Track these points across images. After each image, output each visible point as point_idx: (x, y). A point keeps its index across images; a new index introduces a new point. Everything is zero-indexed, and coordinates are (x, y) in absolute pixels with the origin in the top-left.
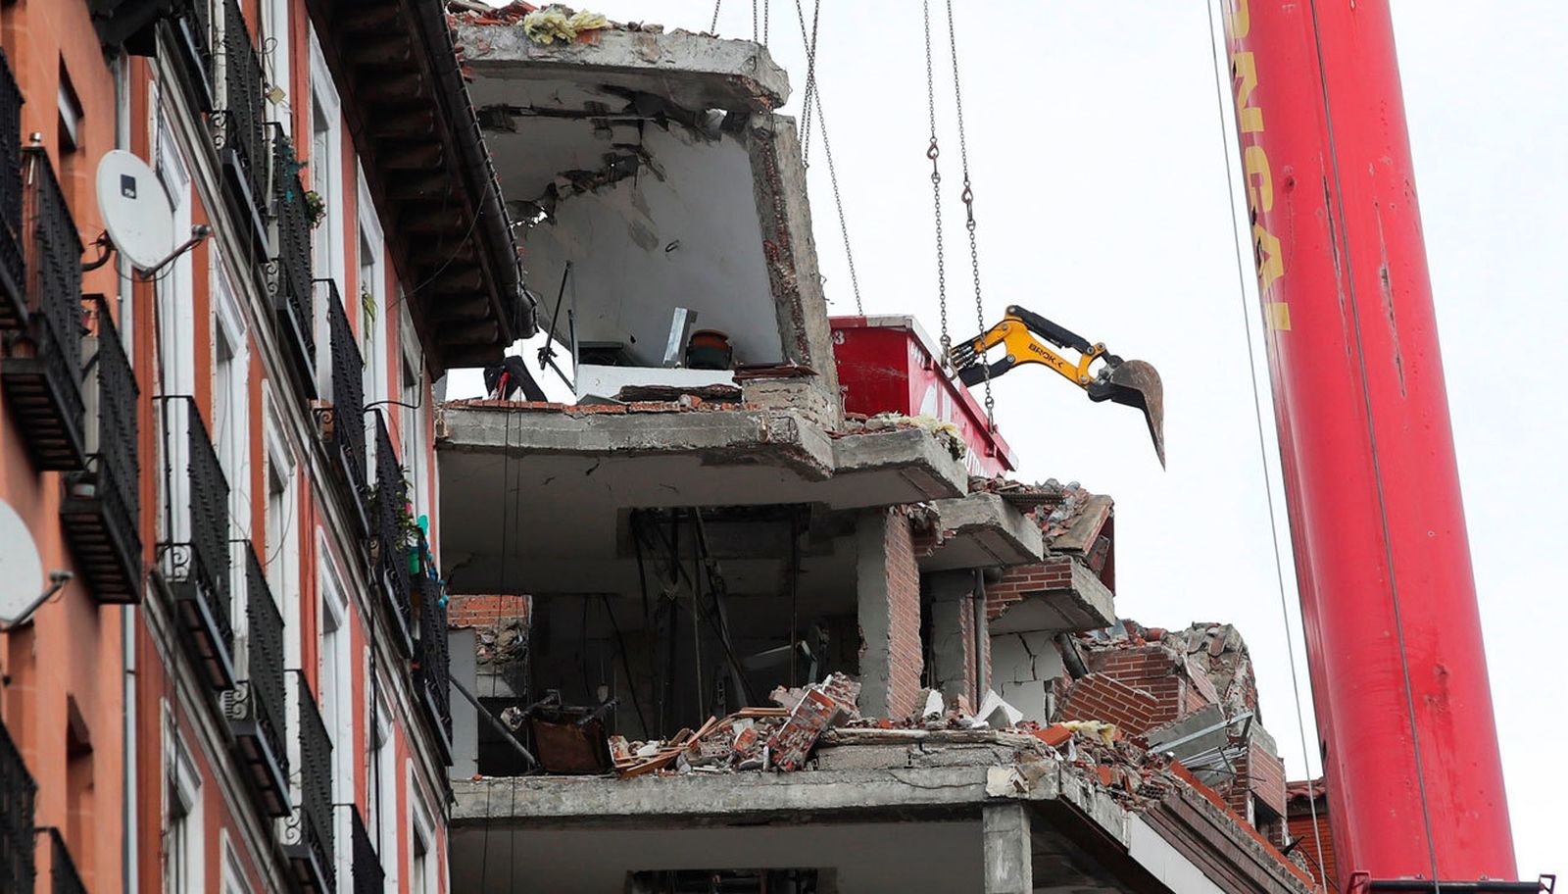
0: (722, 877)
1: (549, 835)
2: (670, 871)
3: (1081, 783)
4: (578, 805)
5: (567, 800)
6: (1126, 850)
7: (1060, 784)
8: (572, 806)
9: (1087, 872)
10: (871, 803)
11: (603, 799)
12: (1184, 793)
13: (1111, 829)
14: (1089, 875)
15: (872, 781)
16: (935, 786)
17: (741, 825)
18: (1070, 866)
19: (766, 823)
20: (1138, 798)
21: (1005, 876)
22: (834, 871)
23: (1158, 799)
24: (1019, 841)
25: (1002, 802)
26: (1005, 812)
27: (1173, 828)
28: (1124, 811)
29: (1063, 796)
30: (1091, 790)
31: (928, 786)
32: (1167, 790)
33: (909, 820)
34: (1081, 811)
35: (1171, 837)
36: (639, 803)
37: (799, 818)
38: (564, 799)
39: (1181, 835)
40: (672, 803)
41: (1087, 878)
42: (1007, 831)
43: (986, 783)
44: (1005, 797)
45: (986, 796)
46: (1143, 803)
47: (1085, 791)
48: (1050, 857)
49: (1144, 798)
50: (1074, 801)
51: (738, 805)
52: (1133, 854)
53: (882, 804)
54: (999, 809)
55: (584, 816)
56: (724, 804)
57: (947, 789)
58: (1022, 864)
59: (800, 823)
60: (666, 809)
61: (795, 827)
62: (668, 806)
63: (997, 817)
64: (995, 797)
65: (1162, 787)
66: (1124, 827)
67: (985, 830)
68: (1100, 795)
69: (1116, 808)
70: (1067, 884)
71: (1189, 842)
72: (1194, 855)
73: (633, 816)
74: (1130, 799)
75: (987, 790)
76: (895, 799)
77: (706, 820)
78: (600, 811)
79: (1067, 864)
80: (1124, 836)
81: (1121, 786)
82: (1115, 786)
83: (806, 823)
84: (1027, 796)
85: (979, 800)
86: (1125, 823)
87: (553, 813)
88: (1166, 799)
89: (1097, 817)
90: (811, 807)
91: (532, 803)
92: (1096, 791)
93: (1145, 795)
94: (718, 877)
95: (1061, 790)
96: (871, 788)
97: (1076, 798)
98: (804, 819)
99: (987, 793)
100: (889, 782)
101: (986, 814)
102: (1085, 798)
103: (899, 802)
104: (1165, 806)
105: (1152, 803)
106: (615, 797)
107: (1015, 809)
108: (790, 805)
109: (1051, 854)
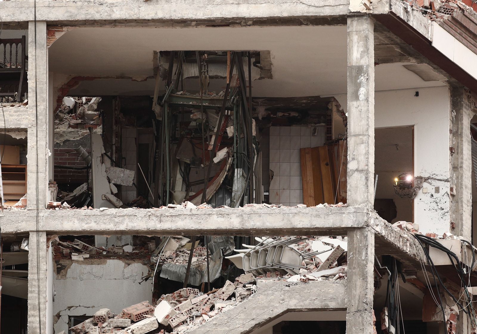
0: (208, 55)
1: (107, 30)
2: (180, 51)
3: (404, 6)
4: (123, 14)
5: (116, 11)
6: (430, 43)
7: (390, 5)
8: (120, 14)
9: (410, 55)
10: (285, 14)
11: (136, 11)
12: (465, 12)
13: (422, 31)
14: (411, 57)
15: (286, 3)
16: (321, 6)
17: (214, 26)
18: (400, 51)
19: (228, 25)
20: (439, 14)
21: (359, 56)
22: (269, 52)
23: (450, 14)
24: (366, 37)
25: (358, 15)
26: (360, 21)
27: (459, 31)
28: (430, 21)
29: (392, 12)
30: (409, 9)
31: (317, 5)
32: (455, 10)
33: (307, 25)
34: (403, 21)
35: (458, 36)
36: (156, 14)
37: (245, 22)
38: (115, 10)
39: (464, 35)
40: (174, 13)
41: (410, 58)
42: (360, 31)
43: (349, 4)
44: (359, 12)
45: (349, 11)
46: (442, 17)
47: (405, 9)
48: (388, 46)
49: (442, 14)
50: (398, 15)
51: (212, 15)
52: (434, 45)
53: (291, 15)
54: (356, 19)
55: (126, 20)
56: (203, 15)
57: (327, 7)
58: (368, 50)
59: (246, 25)
60: (171, 16)
61: (244, 28)
62: (172, 15)
63: (355, 23)
64: (354, 12)
65: (453, 8)
66: (430, 30)
67: (348, 31)
68: (415, 12)
69: (426, 19)
70: (400, 61)
71: (469, 39)
72: (472, 46)
73: (153, 21)
74: (434, 14)
75: (349, 8)
76: (298, 13)
77: (194, 23)
78: (135, 17)
79: (398, 50)
80: (429, 35)
81: (429, 7)
82: (426, 8)
83: (250, 25)
84: (371, 12)
85: (345, 14)
86: (430, 28)
87: (108, 18)
88: (455, 15)
89: (413, 24)
90: (252, 17)
91: (97, 12)
92: (413, 10)
93: (443, 13)
94: (206, 55)
95: (391, 9)
96: (285, 6)
97: (400, 13)
98: (248, 24)
99: (349, 10)
100: (295, 3)
101: (349, 21)
102: (406, 13)
103: (300, 14)
104: (453, 18)
105: (446, 17)
106: (143, 10)
107: (365, 19)
108: (240, 16)
109: (388, 44)
